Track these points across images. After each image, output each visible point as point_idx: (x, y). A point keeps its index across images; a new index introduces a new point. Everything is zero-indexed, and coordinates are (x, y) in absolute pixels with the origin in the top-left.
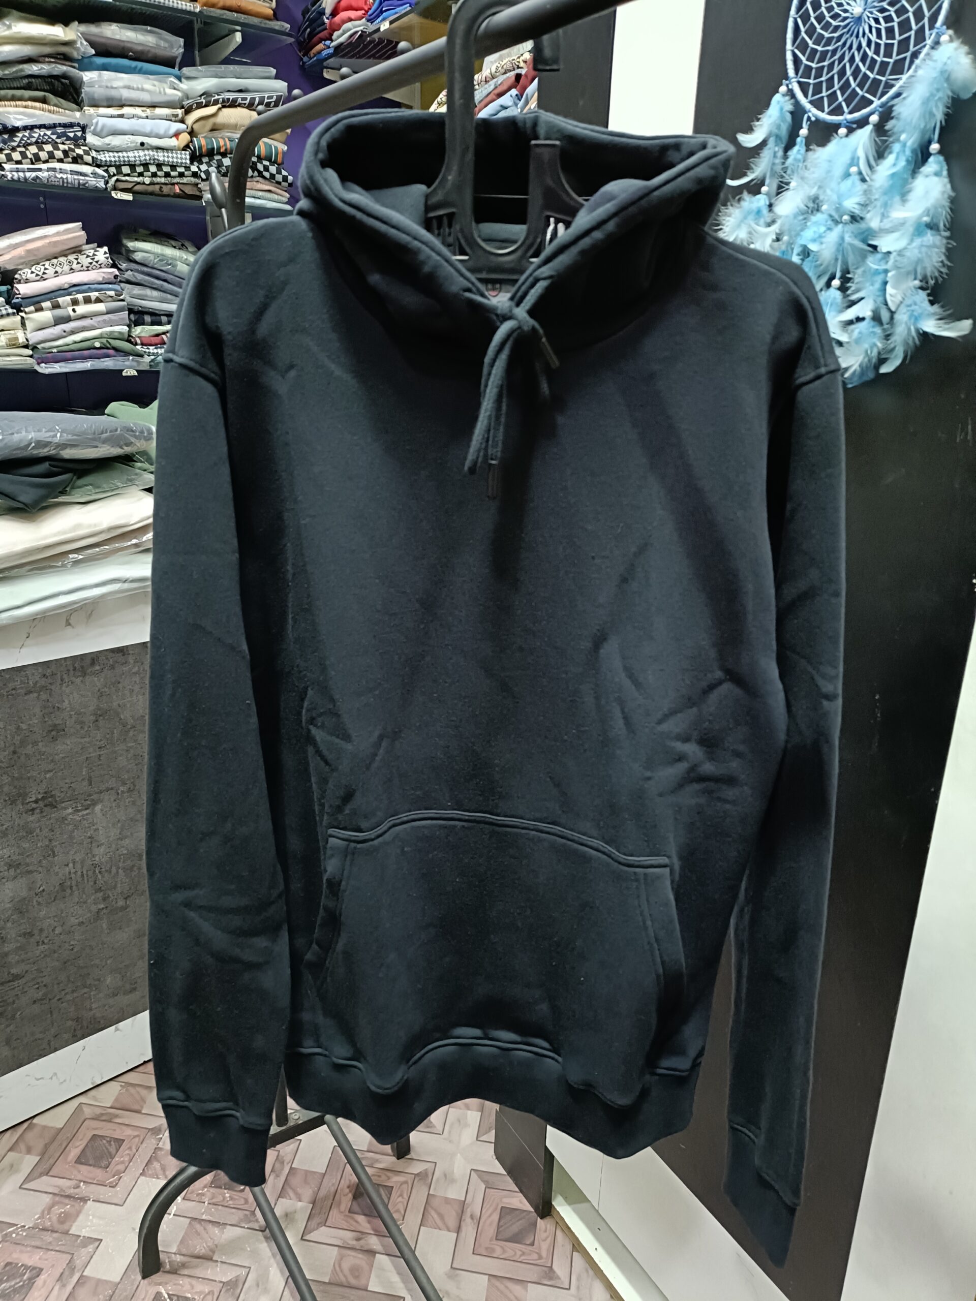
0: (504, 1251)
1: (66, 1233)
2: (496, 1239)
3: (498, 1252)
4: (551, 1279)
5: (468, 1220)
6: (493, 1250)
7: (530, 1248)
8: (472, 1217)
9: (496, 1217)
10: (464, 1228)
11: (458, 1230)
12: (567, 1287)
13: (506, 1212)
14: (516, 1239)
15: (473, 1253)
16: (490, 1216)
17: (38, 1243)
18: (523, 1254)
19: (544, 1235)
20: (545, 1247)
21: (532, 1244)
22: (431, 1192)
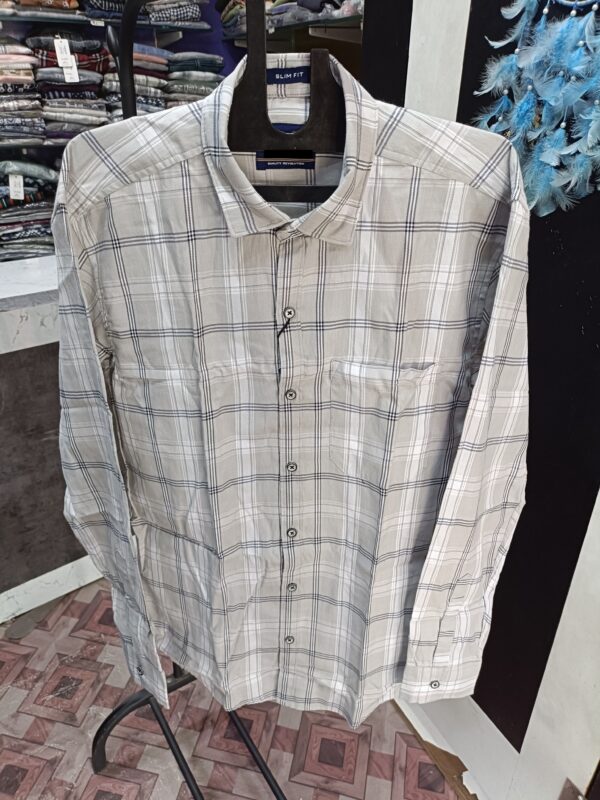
1: (95, 661)
17: (80, 666)
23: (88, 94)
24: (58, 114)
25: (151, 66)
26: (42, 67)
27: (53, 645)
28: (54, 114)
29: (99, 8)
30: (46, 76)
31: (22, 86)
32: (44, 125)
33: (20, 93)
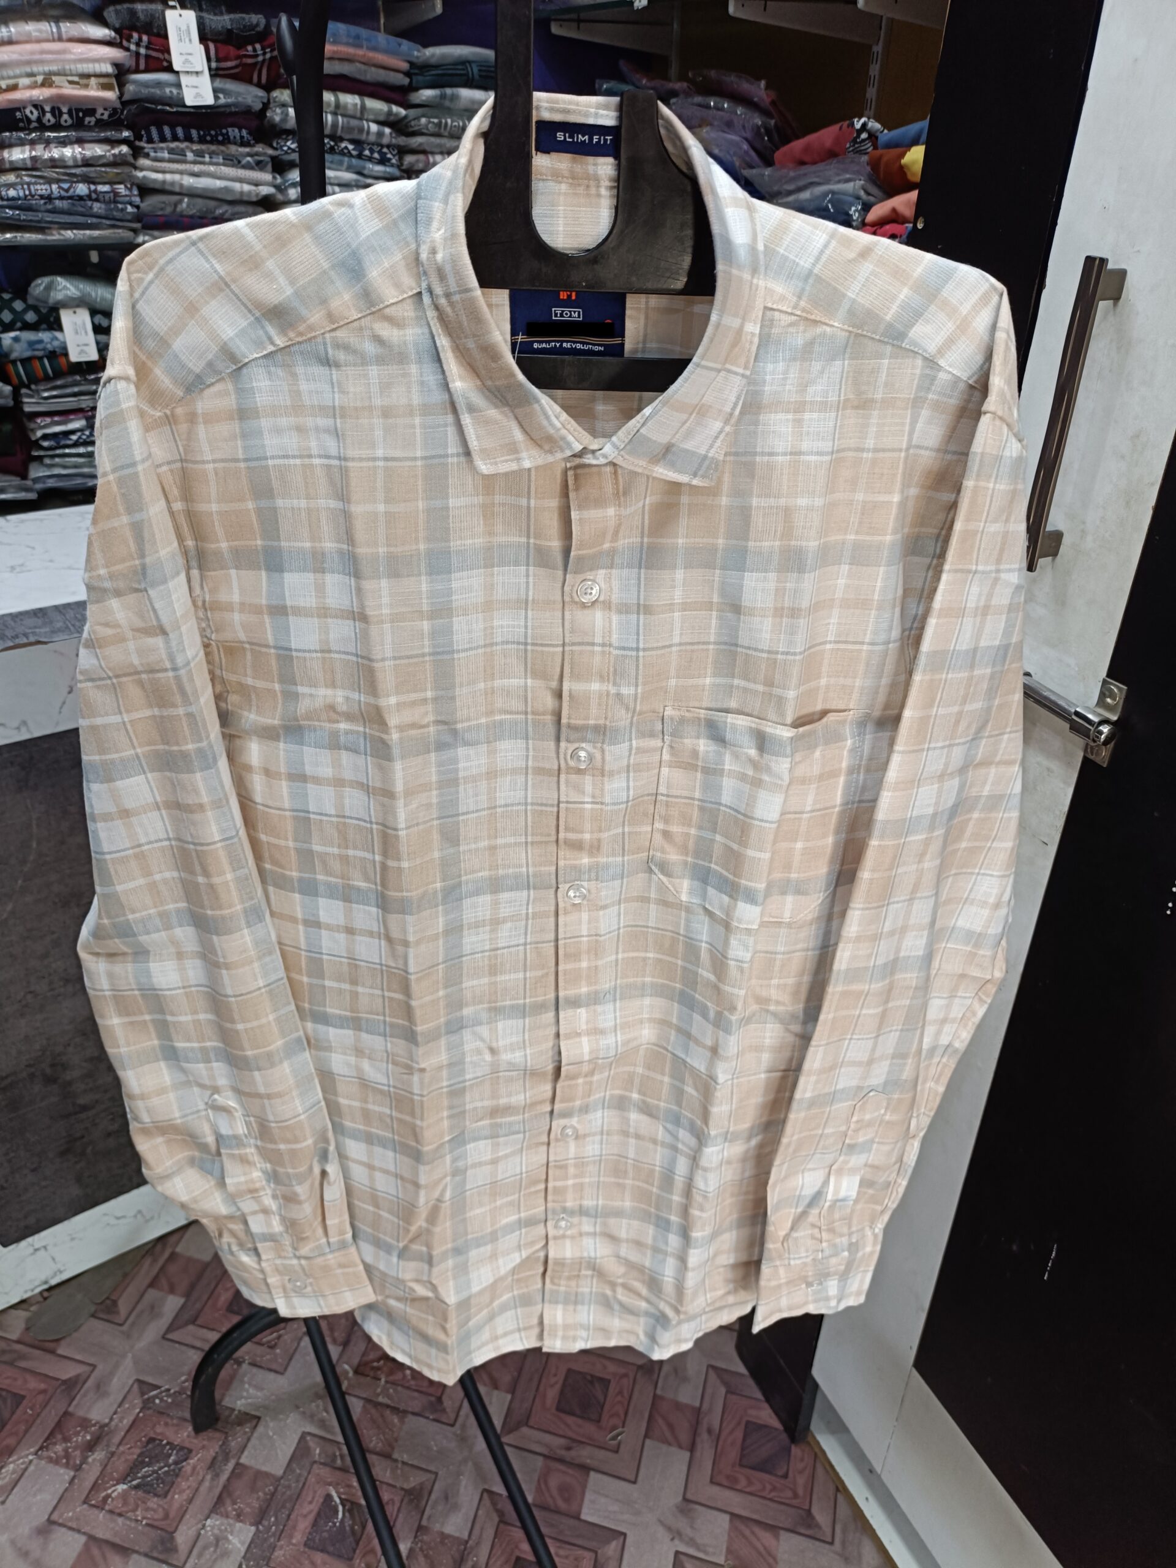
0: (750, 1483)
2: (741, 1465)
3: (743, 1483)
4: (809, 1527)
5: (705, 1436)
6: (736, 1480)
7: (782, 1481)
8: (710, 1431)
9: (739, 1434)
10: (699, 1446)
11: (692, 1448)
12: (829, 1539)
13: (752, 1428)
14: (764, 1466)
15: (712, 1482)
16: (731, 1432)
18: (774, 1489)
19: (800, 1466)
20: (801, 1481)
21: (786, 1476)
22: (659, 1392)
23: (234, 132)
24: (168, 177)
25: (374, 75)
26: (137, 71)
27: (128, 1361)
28: (159, 176)
30: (145, 91)
31: (92, 112)
32: (137, 200)
33: (89, 128)
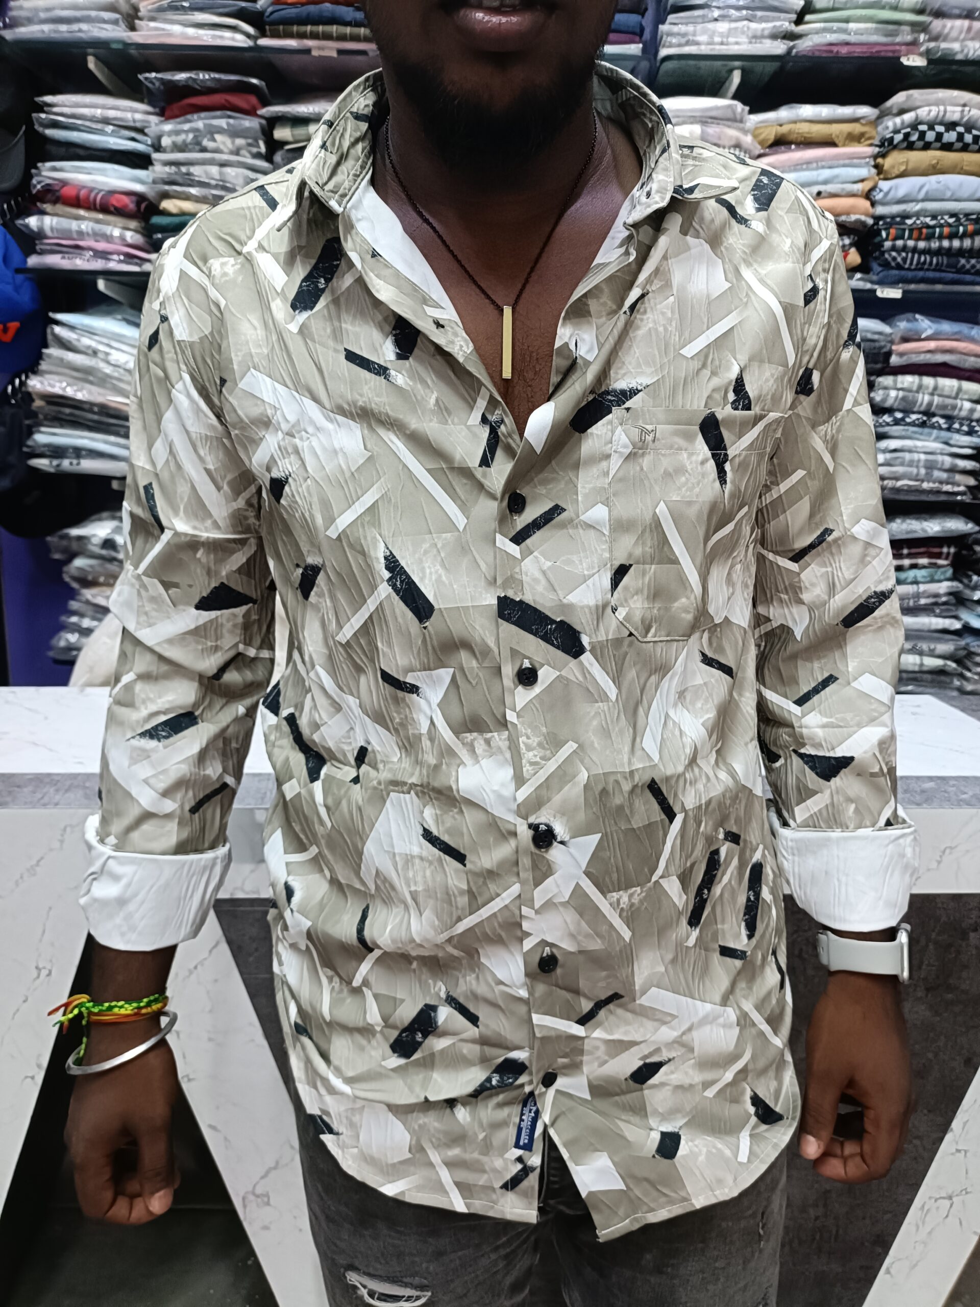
25: (971, 362)
29: (899, 267)
